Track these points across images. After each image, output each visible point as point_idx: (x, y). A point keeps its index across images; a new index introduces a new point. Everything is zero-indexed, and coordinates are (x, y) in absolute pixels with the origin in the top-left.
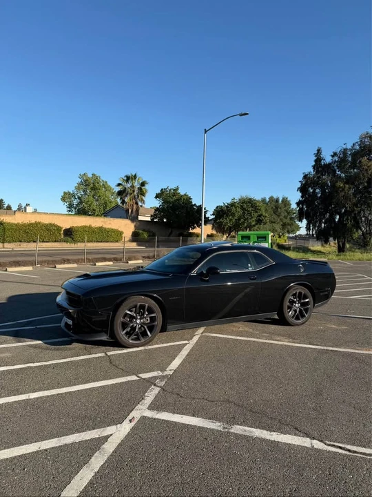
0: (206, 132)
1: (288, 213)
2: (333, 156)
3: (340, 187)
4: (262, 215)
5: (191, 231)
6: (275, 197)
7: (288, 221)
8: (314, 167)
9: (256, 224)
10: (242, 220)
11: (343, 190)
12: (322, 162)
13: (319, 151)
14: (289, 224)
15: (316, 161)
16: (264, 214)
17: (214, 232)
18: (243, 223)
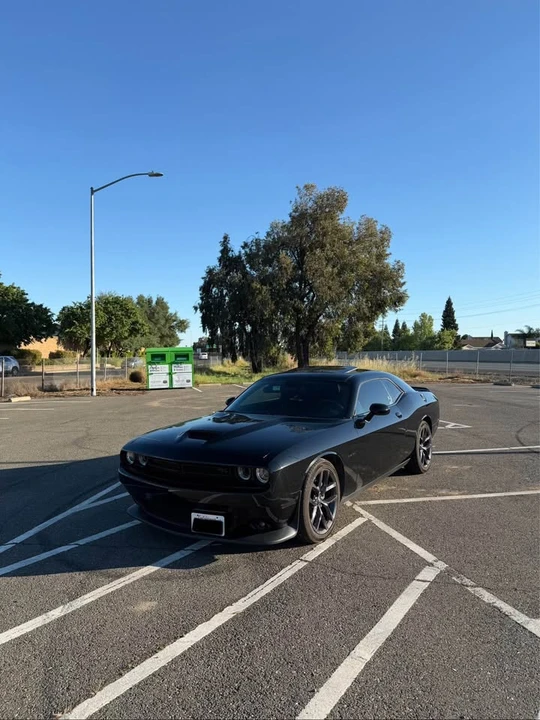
0: (93, 192)
1: (167, 320)
2: (243, 248)
3: (257, 289)
4: (137, 322)
5: (23, 347)
6: (146, 296)
7: (166, 331)
8: (220, 260)
9: (130, 335)
10: (108, 330)
11: (260, 292)
12: (230, 254)
13: (226, 238)
14: (168, 336)
15: (222, 252)
16: (140, 321)
17: (61, 349)
18: (111, 333)
